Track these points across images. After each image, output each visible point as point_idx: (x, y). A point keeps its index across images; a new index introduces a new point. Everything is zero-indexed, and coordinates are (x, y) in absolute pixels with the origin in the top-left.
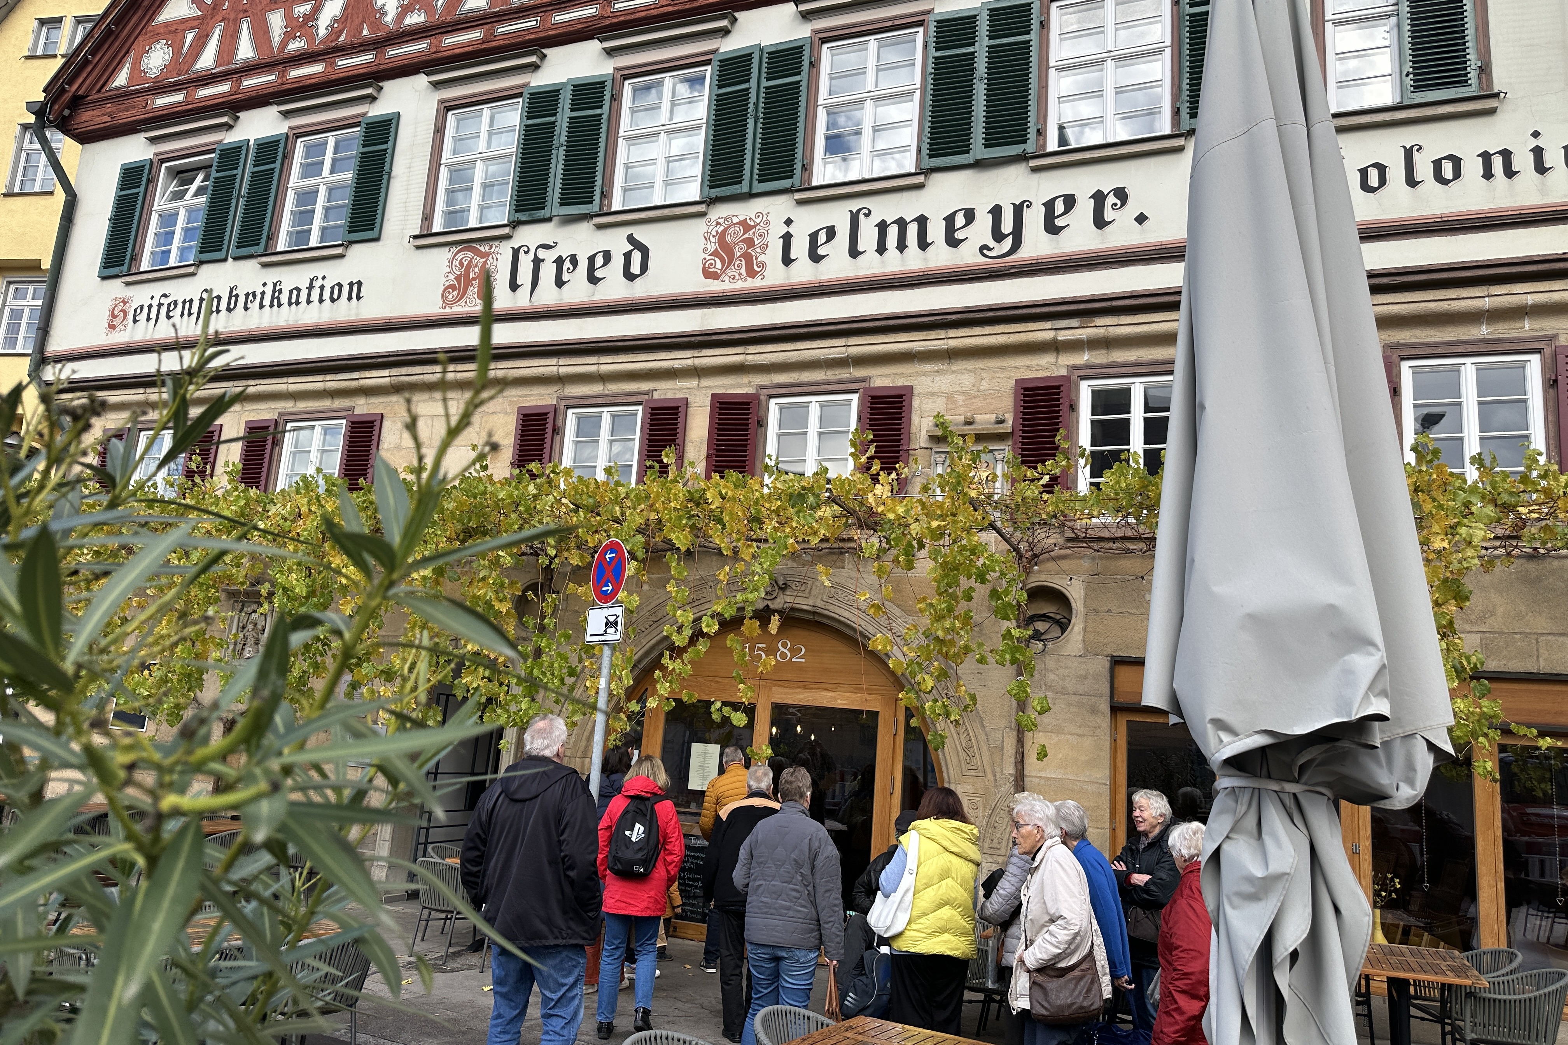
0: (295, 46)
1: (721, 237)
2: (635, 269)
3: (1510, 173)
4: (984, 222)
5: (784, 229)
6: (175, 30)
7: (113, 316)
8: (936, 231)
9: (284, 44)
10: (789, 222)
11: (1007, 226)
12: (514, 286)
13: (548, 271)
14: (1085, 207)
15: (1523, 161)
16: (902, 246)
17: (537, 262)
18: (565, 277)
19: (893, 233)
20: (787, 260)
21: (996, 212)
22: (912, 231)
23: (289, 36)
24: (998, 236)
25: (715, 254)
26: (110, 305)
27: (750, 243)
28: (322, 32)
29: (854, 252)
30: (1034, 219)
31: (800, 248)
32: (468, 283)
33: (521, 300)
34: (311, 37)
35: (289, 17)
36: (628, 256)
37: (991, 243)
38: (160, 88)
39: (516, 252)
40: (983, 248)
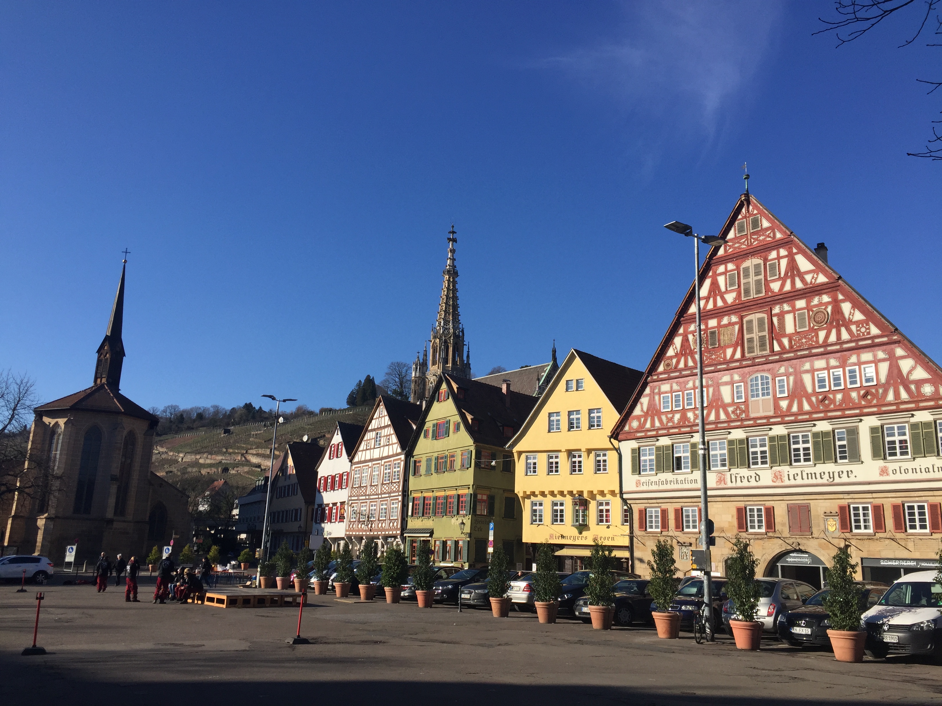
0: (670, 424)
1: (775, 474)
2: (758, 479)
3: (916, 472)
4: (827, 474)
5: (788, 473)
6: (638, 418)
7: (637, 483)
8: (818, 476)
9: (667, 424)
10: (788, 472)
11: (831, 476)
12: (732, 482)
13: (739, 479)
14: (845, 473)
15: (918, 470)
16: (812, 478)
17: (736, 477)
18: (742, 480)
19: (810, 475)
20: (789, 479)
21: (829, 473)
22: (813, 475)
23: (668, 422)
24: (830, 478)
25: (774, 477)
26: (636, 481)
27: (781, 475)
28: (676, 422)
29: (802, 479)
30: (836, 475)
31: (791, 477)
32: (721, 481)
33: (733, 485)
34: (673, 422)
35: (667, 417)
36: (755, 477)
37: (829, 479)
38: (637, 431)
39: (731, 475)
40: (828, 480)
